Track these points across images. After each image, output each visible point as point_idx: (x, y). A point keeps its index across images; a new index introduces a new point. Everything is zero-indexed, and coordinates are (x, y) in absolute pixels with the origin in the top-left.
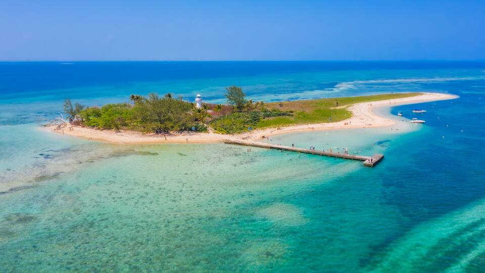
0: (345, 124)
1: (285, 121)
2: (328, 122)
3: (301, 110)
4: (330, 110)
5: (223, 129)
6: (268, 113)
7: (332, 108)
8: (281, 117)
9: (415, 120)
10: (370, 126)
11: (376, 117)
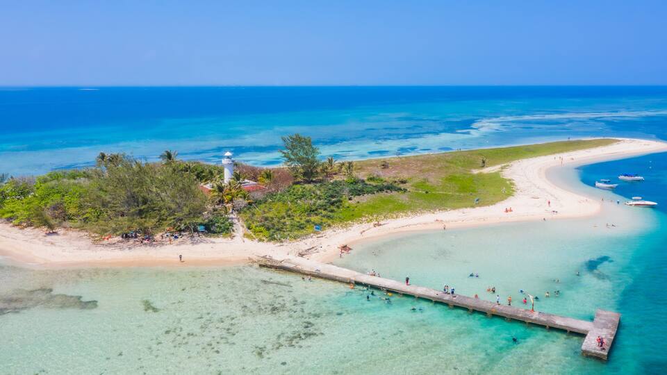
0: (507, 211)
1: (391, 206)
2: (473, 207)
3: (421, 178)
4: (473, 176)
5: (262, 228)
6: (360, 186)
7: (475, 172)
8: (383, 194)
9: (638, 200)
10: (555, 215)
11: (559, 192)
